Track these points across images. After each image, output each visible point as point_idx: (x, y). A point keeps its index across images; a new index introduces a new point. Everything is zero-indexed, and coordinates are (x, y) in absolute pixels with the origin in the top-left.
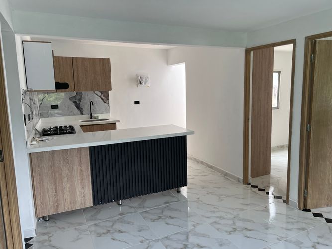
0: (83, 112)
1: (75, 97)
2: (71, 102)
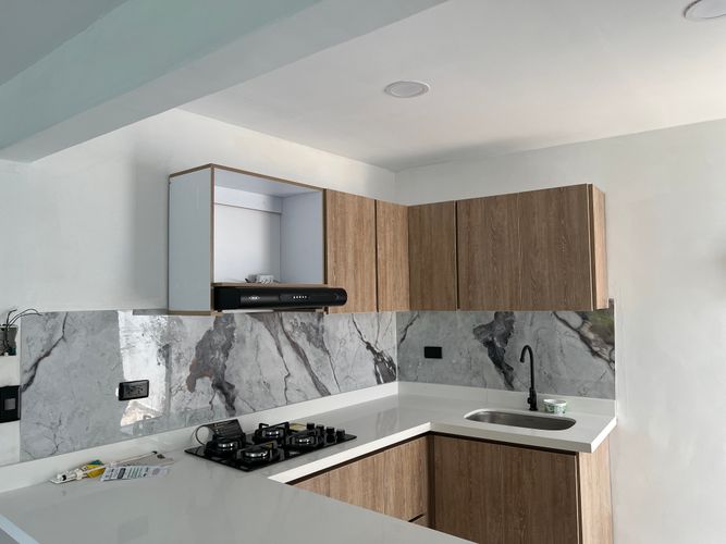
0: (516, 383)
1: (490, 326)
2: (478, 343)
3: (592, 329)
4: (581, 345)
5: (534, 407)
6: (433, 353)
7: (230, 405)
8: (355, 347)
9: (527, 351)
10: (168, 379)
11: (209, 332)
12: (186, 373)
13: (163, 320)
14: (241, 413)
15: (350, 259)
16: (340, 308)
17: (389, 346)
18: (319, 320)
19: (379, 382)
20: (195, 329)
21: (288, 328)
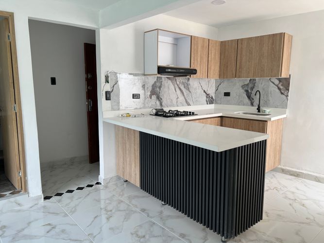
0: (254, 104)
1: (247, 85)
2: (243, 91)
3: (282, 85)
4: (277, 90)
5: (259, 111)
6: (227, 94)
7: (161, 105)
8: (200, 91)
9: (258, 92)
10: (145, 94)
11: (155, 82)
12: (149, 93)
13: (143, 77)
14: (164, 107)
15: (199, 60)
16: (195, 75)
17: (212, 92)
18: (188, 81)
19: (207, 104)
20: (151, 80)
21: (178, 83)
